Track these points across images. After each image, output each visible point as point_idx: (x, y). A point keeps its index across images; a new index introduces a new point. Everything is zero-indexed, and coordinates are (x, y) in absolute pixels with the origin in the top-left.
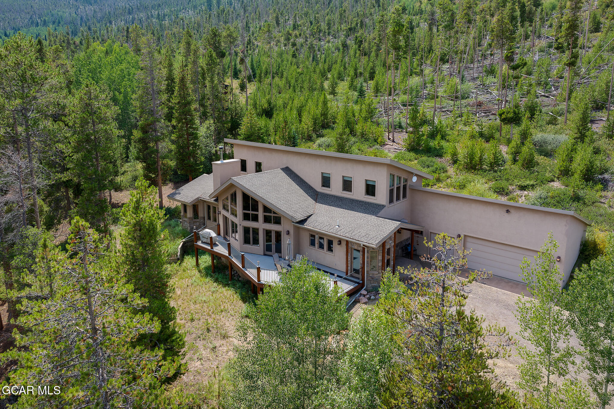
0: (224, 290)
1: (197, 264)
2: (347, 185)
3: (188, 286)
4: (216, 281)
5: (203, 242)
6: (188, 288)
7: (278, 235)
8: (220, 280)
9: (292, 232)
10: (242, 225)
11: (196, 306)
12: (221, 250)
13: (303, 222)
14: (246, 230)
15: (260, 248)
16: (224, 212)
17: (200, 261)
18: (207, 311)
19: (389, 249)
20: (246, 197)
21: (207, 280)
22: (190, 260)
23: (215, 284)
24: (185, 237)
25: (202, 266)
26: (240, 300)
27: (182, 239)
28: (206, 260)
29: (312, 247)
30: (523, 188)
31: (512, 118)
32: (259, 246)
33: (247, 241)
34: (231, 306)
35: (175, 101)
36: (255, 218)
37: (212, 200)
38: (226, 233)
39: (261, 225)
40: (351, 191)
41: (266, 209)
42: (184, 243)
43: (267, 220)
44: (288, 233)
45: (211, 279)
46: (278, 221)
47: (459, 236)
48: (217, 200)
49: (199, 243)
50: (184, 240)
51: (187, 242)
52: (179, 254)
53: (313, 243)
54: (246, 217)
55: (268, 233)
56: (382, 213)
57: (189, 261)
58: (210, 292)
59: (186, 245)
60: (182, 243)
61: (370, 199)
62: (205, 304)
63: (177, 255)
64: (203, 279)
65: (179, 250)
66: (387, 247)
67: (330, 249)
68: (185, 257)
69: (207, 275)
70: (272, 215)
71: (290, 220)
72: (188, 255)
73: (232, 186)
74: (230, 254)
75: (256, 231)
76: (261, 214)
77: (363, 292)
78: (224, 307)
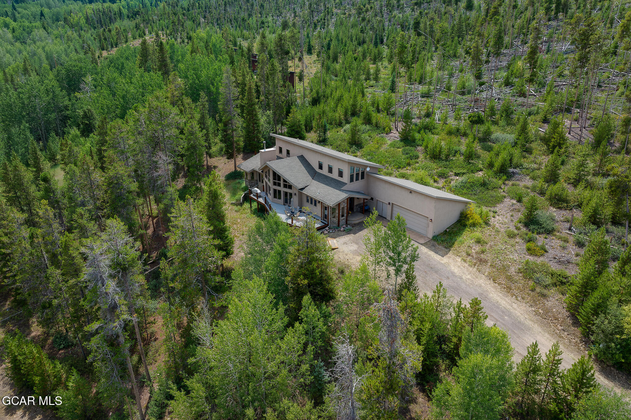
1: (251, 207)
2: (330, 170)
4: (259, 216)
5: (254, 195)
7: (291, 194)
8: (261, 216)
9: (297, 194)
10: (273, 188)
12: (261, 200)
13: (302, 189)
14: (275, 191)
15: (282, 201)
16: (265, 179)
17: (252, 205)
19: (343, 208)
20: (275, 174)
24: (245, 191)
25: (253, 208)
27: (243, 192)
28: (255, 205)
29: (308, 203)
30: (457, 175)
31: (476, 121)
33: (275, 197)
35: (245, 102)
36: (279, 185)
37: (260, 171)
38: (267, 191)
39: (282, 189)
40: (331, 173)
41: (285, 181)
42: (245, 194)
43: (285, 186)
44: (295, 194)
45: (256, 216)
46: (290, 187)
47: (389, 204)
48: (262, 172)
49: (252, 196)
51: (247, 194)
53: (308, 201)
54: (275, 184)
55: (286, 194)
56: (344, 188)
57: (247, 205)
59: (245, 196)
61: (340, 179)
63: (240, 201)
64: (253, 215)
65: (242, 198)
66: (342, 206)
67: (315, 205)
68: (245, 202)
69: (255, 213)
70: (287, 184)
71: (296, 188)
72: (247, 201)
73: (266, 167)
74: (265, 203)
75: (280, 192)
76: (282, 182)
77: (327, 228)
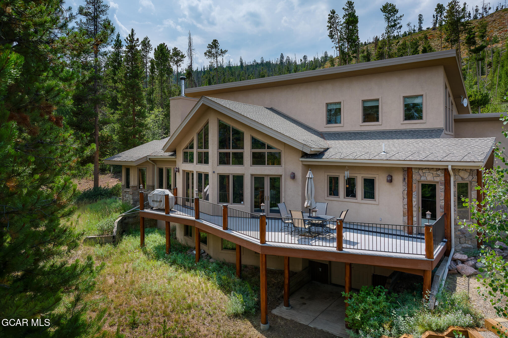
0: (188, 276)
1: (143, 243)
2: (371, 113)
3: (127, 272)
4: (173, 263)
5: (153, 209)
6: (128, 274)
7: (276, 181)
8: (179, 263)
9: (299, 175)
10: (216, 172)
11: (141, 301)
12: (182, 214)
14: (223, 180)
15: (245, 207)
16: (184, 166)
17: (146, 240)
18: (161, 307)
20: (224, 129)
21: (159, 263)
22: (132, 240)
23: (173, 268)
24: (125, 211)
25: (150, 246)
26: (218, 289)
27: (121, 213)
29: (333, 198)
32: (244, 204)
33: (223, 197)
34: (204, 299)
36: (238, 160)
37: (167, 155)
39: (247, 170)
40: (377, 120)
41: (256, 143)
42: (124, 219)
43: (257, 160)
44: (293, 177)
45: (165, 263)
46: (275, 159)
48: (173, 154)
50: (123, 214)
51: (129, 217)
52: (115, 230)
53: (334, 192)
54: (224, 159)
55: (258, 181)
58: (165, 280)
59: (126, 221)
60: (120, 218)
61: (413, 125)
62: (157, 297)
63: (112, 232)
64: (152, 263)
65: (116, 225)
67: (370, 195)
68: (124, 237)
69: (158, 257)
70: (266, 151)
72: (129, 234)
74: (198, 217)
75: (239, 180)
76: (247, 151)
77: (460, 256)
78: (193, 300)
